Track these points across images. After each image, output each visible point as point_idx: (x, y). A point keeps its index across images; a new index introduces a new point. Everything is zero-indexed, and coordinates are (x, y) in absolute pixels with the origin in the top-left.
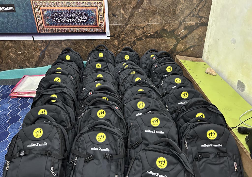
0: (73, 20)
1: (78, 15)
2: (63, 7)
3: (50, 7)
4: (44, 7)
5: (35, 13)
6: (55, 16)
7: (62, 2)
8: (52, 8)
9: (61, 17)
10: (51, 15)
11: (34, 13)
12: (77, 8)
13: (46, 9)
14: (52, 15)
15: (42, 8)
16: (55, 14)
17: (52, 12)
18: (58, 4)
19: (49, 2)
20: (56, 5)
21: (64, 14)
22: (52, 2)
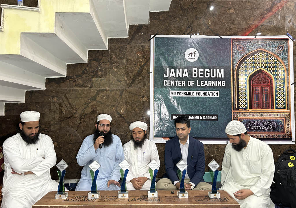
0: (264, 128)
1: (268, 123)
2: (257, 117)
3: (246, 117)
4: (242, 117)
6: (249, 124)
7: (256, 114)
8: (248, 118)
9: (254, 125)
12: (268, 118)
15: (240, 118)
17: (247, 121)
18: (253, 115)
19: (247, 113)
20: (251, 116)
21: (257, 122)
22: (249, 113)
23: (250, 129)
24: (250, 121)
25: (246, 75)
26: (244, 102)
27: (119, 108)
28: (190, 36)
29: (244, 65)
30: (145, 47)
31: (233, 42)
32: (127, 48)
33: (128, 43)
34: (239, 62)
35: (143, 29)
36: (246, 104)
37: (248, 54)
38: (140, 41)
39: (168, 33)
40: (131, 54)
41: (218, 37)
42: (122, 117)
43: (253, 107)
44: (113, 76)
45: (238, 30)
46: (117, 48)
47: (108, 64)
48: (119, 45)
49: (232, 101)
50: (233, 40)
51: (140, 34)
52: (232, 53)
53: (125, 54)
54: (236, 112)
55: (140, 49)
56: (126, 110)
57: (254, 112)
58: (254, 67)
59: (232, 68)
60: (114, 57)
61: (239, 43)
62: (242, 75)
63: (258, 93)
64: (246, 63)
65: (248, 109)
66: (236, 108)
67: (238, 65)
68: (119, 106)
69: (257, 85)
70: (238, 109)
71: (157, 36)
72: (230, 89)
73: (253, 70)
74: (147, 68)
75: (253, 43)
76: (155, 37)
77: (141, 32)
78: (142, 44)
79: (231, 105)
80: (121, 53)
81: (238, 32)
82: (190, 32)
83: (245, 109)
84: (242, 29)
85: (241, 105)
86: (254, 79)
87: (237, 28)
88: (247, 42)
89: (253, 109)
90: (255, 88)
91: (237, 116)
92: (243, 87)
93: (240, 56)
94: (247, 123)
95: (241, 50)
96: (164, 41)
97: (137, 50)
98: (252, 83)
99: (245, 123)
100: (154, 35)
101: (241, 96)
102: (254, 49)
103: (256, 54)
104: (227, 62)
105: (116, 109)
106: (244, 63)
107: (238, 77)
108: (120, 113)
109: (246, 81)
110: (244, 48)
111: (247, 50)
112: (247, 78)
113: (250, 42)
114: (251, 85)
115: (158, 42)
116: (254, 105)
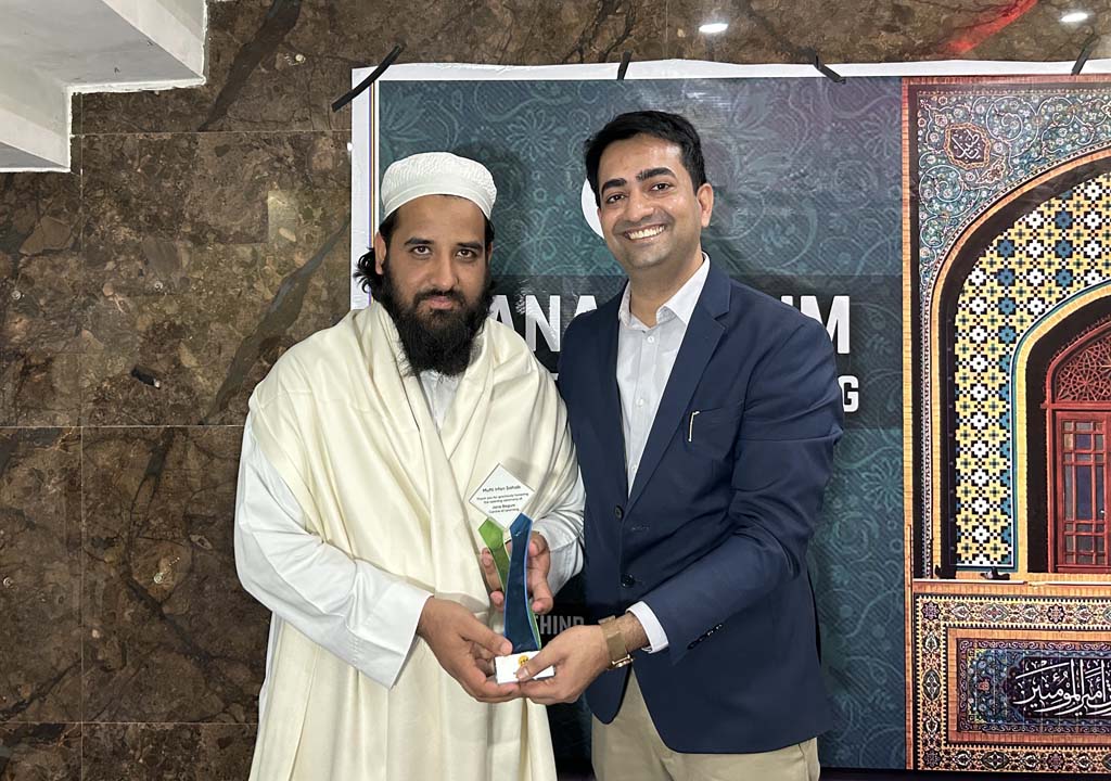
2: (1084, 630)
3: (1008, 628)
4: (977, 627)
5: (915, 659)
6: (1027, 678)
7: (1081, 608)
8: (1020, 635)
9: (1063, 686)
10: (1003, 675)
11: (909, 661)
13: (980, 640)
14: (1012, 670)
15: (961, 633)
16: (1030, 666)
17: (1012, 656)
18: (1057, 615)
19: (1010, 602)
20: (1042, 620)
21: (1085, 667)
22: (1024, 603)
23: (1031, 715)
24: (1034, 660)
25: (1008, 335)
26: (995, 521)
27: (140, 560)
28: (618, 65)
29: (992, 263)
30: (314, 148)
31: (914, 109)
32: (193, 151)
33: (202, 119)
34: (961, 244)
35: (305, 23)
36: (1006, 535)
37: (1026, 188)
38: (279, 109)
39: (467, 50)
40: (221, 193)
41: (810, 71)
42: (163, 617)
43: (1056, 562)
44: (101, 346)
45: (956, 24)
46: (133, 158)
47: (72, 262)
48: (141, 136)
49: (909, 519)
50: (918, 89)
51: (282, 59)
52: (906, 180)
53: (182, 195)
54: (934, 590)
55: (280, 160)
56: (191, 571)
57: (1062, 598)
58: (1064, 278)
59: (907, 289)
60: (112, 218)
61: (959, 112)
62: (979, 335)
63: (1091, 461)
64: (1008, 250)
65: (1022, 573)
66: (937, 562)
67: (949, 263)
68: (141, 542)
69: (1087, 405)
70: (949, 568)
71: (396, 73)
72: (895, 432)
73: (1061, 302)
74: (330, 289)
75: (1061, 107)
76: (383, 77)
77: (290, 47)
78: (296, 128)
79: (900, 546)
80: (159, 188)
81: (950, 31)
82: (620, 41)
83: (1000, 573)
84: (981, 12)
85: (970, 544)
86: (1062, 362)
87: (948, 7)
88: (1020, 102)
89: (1056, 571)
90: (1070, 427)
91: (942, 623)
92: (984, 421)
93: (964, 200)
94: (1011, 674)
95: (975, 160)
96: (442, 108)
97: (260, 168)
98: (1048, 391)
99: (1002, 671)
100: (374, 68)
101: (974, 484)
102: (1066, 152)
103: (1082, 186)
104: (878, 244)
105: (123, 563)
106: (991, 248)
107: (949, 349)
108: (152, 593)
109: (1009, 378)
110: (995, 147)
111: (1016, 161)
112: (1012, 353)
113: (1037, 101)
114: (1042, 406)
115: (403, 112)
116: (1065, 548)
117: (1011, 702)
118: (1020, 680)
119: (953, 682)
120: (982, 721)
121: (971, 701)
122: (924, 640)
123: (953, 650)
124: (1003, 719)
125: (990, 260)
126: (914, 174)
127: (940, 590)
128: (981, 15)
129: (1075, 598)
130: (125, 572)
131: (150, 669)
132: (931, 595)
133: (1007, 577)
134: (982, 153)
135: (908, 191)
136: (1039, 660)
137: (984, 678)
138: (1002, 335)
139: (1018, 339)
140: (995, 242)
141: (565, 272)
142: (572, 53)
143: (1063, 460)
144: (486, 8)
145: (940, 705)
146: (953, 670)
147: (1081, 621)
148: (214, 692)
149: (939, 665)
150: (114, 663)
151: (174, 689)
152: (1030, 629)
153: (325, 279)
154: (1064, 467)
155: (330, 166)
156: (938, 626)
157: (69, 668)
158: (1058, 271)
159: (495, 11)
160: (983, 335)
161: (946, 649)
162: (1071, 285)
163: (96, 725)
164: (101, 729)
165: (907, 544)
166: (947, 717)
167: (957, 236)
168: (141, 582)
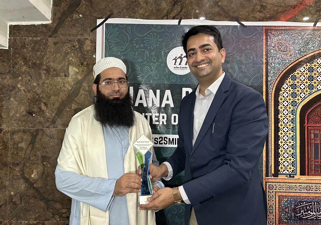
2: (317, 193)
3: (294, 192)
4: (284, 192)
6: (300, 207)
7: (316, 186)
8: (297, 194)
9: (310, 210)
10: (292, 207)
13: (286, 196)
15: (280, 194)
16: (300, 204)
17: (295, 201)
18: (308, 188)
19: (294, 184)
20: (304, 190)
21: (317, 204)
22: (299, 185)
23: (301, 219)
24: (301, 202)
25: (294, 104)
26: (290, 160)
27: (27, 170)
28: (178, 20)
29: (290, 82)
30: (84, 44)
31: (267, 35)
32: (47, 43)
33: (50, 33)
34: (280, 76)
35: (83, 5)
36: (293, 164)
37: (300, 60)
38: (74, 31)
39: (132, 15)
40: (55, 56)
41: (236, 23)
42: (34, 188)
43: (308, 172)
44: (16, 103)
45: (279, 11)
46: (28, 45)
47: (8, 77)
48: (31, 38)
49: (264, 159)
50: (268, 30)
51: (75, 16)
52: (264, 57)
53: (43, 57)
54: (272, 181)
55: (74, 47)
56: (43, 173)
57: (310, 183)
58: (311, 87)
59: (264, 89)
60: (21, 63)
61: (280, 37)
62: (285, 103)
63: (319, 142)
64: (294, 78)
65: (298, 176)
66: (273, 172)
67: (277, 82)
68: (28, 164)
69: (317, 125)
70: (276, 174)
71: (110, 21)
73: (310, 94)
74: (89, 87)
75: (310, 36)
76: (106, 22)
77: (77, 12)
78: (79, 37)
79: (262, 167)
80: (36, 54)
81: (278, 13)
82: (179, 13)
83: (292, 176)
84: (287, 7)
85: (283, 167)
86: (310, 112)
87: (277, 6)
88: (298, 34)
89: (308, 175)
90: (312, 131)
91: (274, 191)
92: (287, 129)
93: (281, 63)
94: (295, 206)
95: (285, 51)
96: (124, 32)
97: (68, 49)
98: (306, 121)
99: (292, 205)
100: (104, 19)
101: (284, 149)
102: (312, 49)
103: (316, 59)
104: (256, 76)
105: (22, 171)
106: (289, 78)
107: (277, 108)
108: (31, 180)
109: (294, 117)
110: (291, 48)
111: (297, 52)
112: (295, 109)
113: (303, 34)
114: (304, 125)
115: (112, 33)
116: (311, 168)
117: (295, 215)
118: (297, 208)
119: (277, 209)
120: (286, 221)
121: (283, 215)
122: (269, 196)
123: (277, 199)
124: (292, 220)
125: (289, 81)
126: (267, 55)
127: (274, 181)
128: (286, 8)
129: (314, 183)
130: (22, 174)
131: (29, 204)
132: (271, 182)
133: (294, 177)
134: (287, 49)
135: (265, 60)
136: (303, 202)
137: (287, 208)
138: (293, 104)
139: (297, 105)
140: (290, 76)
141: (161, 83)
142: (164, 16)
143: (310, 141)
144: (138, 2)
145: (273, 216)
146: (277, 205)
147: (316, 190)
148: (50, 211)
149: (273, 204)
150: (18, 202)
151: (37, 211)
152: (300, 193)
153: (87, 83)
154: (310, 144)
155: (89, 49)
156: (273, 191)
157: (4, 204)
158: (309, 85)
159: (141, 3)
160: (287, 103)
161: (275, 199)
162: (313, 89)
163: (12, 222)
164: (13, 223)
165: (264, 167)
166: (275, 220)
167: (279, 74)
168: (27, 177)
